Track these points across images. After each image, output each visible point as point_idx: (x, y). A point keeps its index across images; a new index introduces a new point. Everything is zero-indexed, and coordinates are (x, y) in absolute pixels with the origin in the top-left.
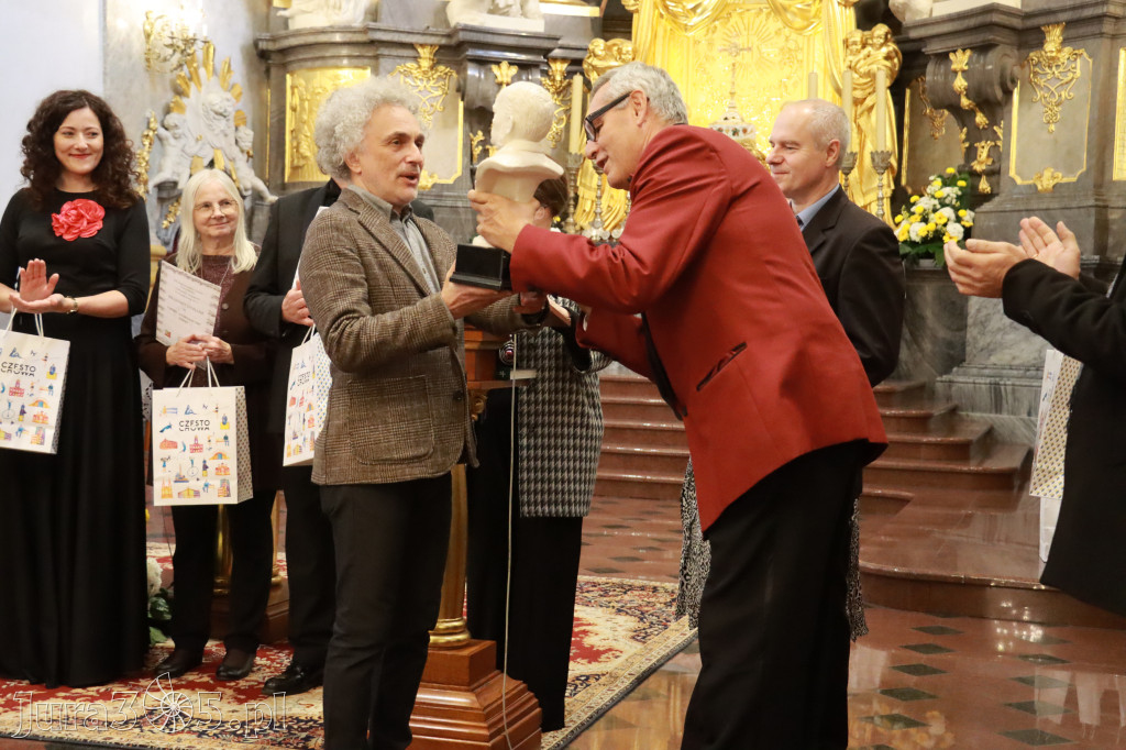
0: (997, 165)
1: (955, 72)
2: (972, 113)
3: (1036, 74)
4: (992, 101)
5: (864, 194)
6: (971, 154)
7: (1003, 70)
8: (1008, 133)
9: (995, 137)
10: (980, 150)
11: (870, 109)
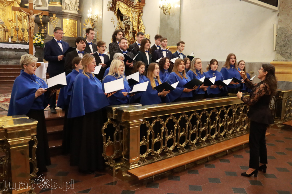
0: (46, 33)
1: (40, 18)
2: (41, 24)
3: (51, 20)
4: (45, 23)
5: (25, 35)
6: (40, 31)
7: (48, 19)
8: (47, 28)
9: (45, 28)
10: (42, 30)
11: (24, 22)
